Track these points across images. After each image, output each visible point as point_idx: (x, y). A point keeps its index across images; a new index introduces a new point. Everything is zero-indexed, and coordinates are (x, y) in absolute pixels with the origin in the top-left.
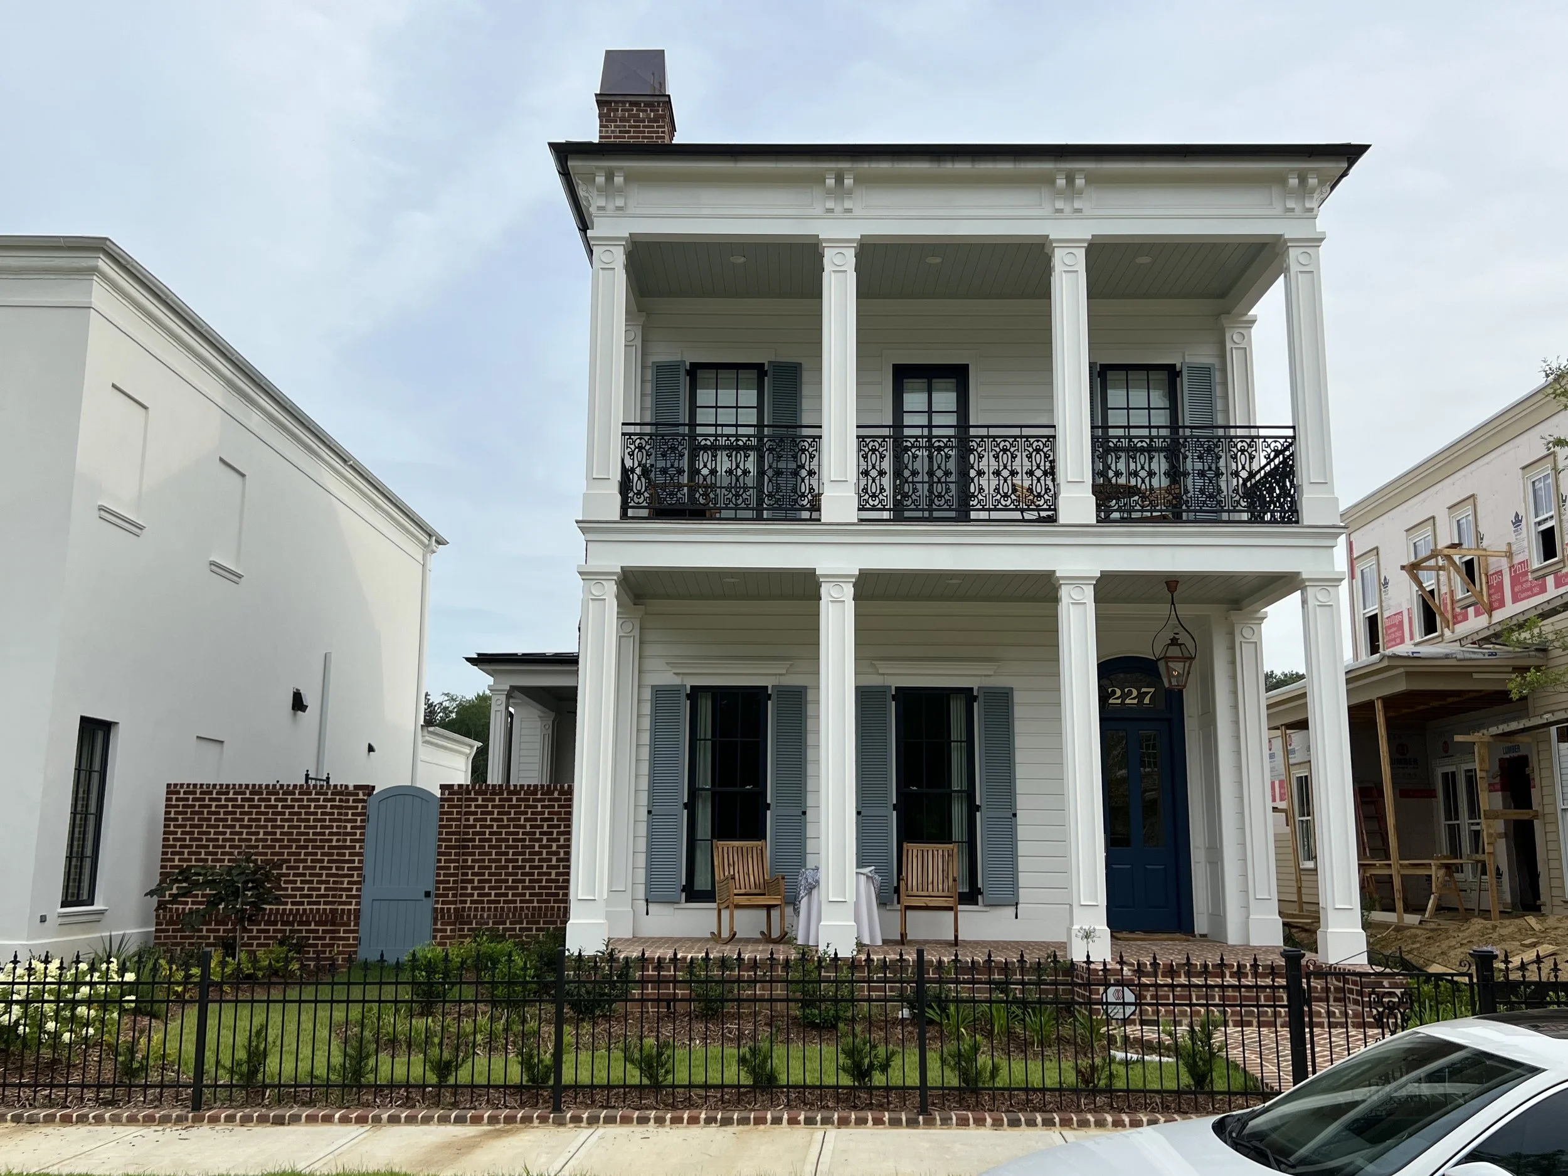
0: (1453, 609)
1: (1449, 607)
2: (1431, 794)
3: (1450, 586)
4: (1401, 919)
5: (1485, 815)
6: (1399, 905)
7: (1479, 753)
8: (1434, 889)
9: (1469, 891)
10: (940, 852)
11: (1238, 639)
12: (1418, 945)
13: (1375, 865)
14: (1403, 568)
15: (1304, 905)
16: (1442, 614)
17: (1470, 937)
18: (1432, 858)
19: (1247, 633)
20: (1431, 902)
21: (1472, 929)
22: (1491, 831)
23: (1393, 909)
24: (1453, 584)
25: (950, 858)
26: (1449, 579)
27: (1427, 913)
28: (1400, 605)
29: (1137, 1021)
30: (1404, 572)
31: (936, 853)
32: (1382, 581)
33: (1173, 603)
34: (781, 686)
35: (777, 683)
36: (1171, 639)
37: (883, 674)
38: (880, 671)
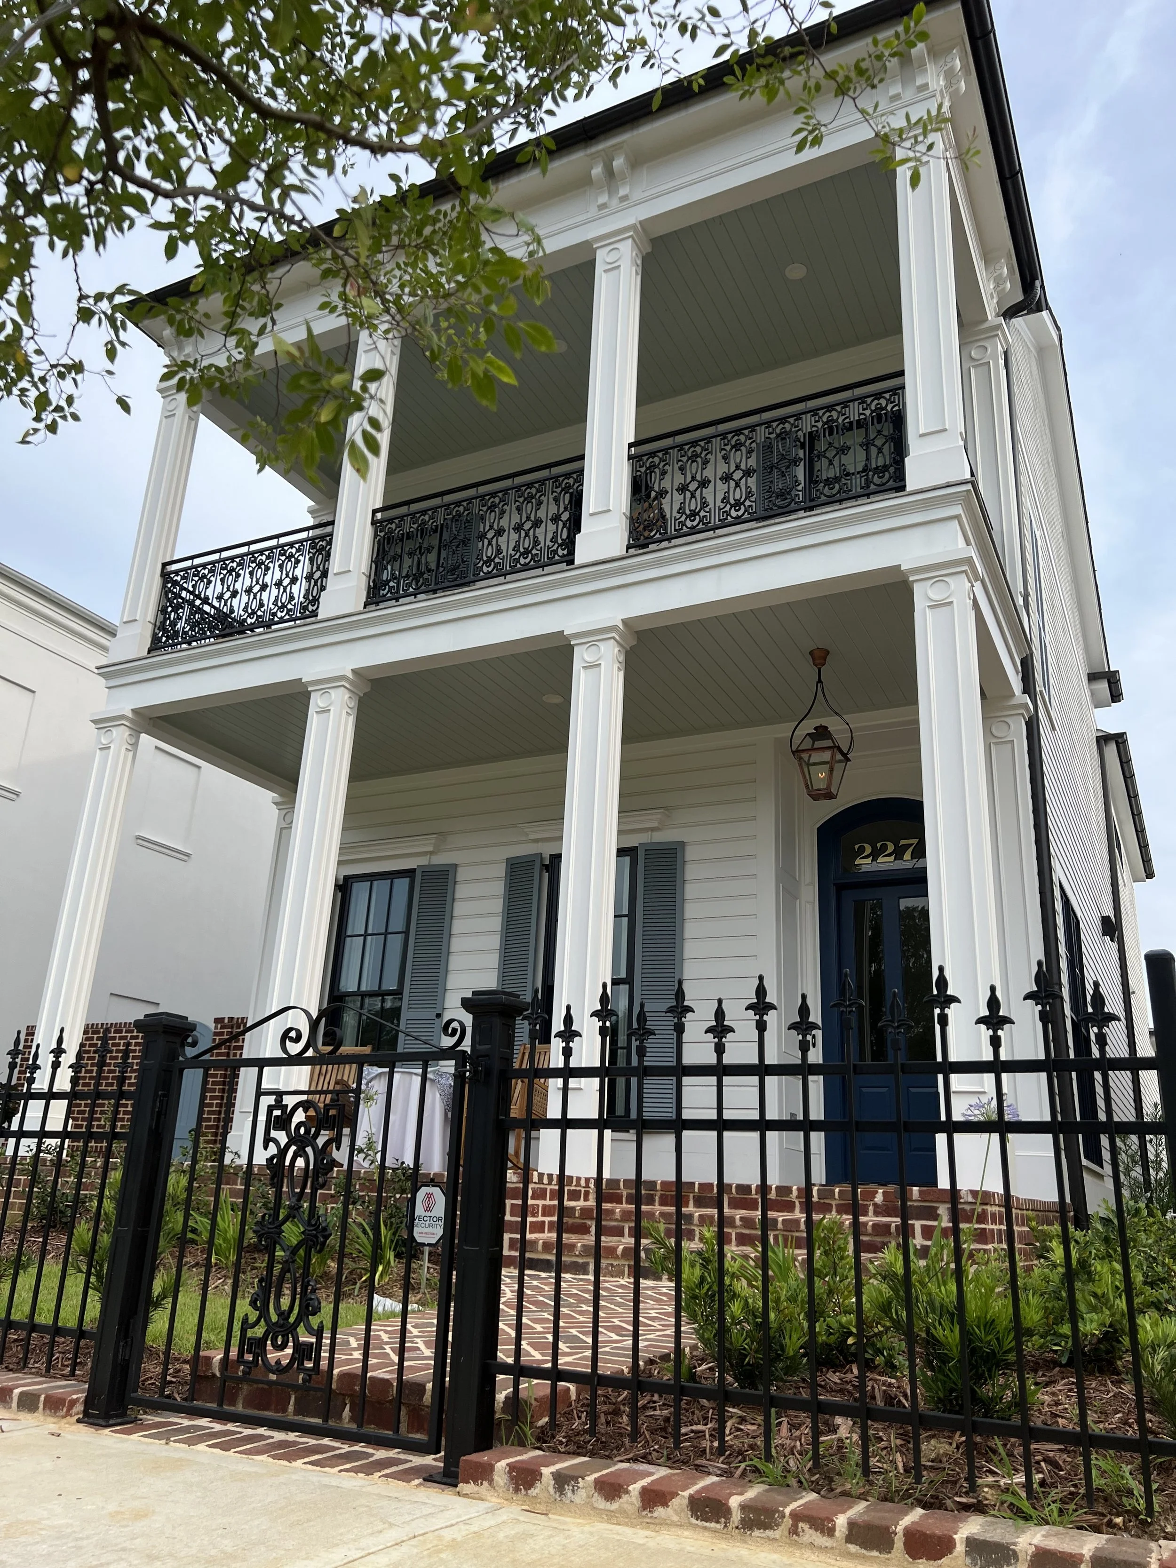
33: (820, 681)
34: (429, 865)
35: (426, 863)
36: (815, 729)
37: (536, 841)
38: (531, 837)
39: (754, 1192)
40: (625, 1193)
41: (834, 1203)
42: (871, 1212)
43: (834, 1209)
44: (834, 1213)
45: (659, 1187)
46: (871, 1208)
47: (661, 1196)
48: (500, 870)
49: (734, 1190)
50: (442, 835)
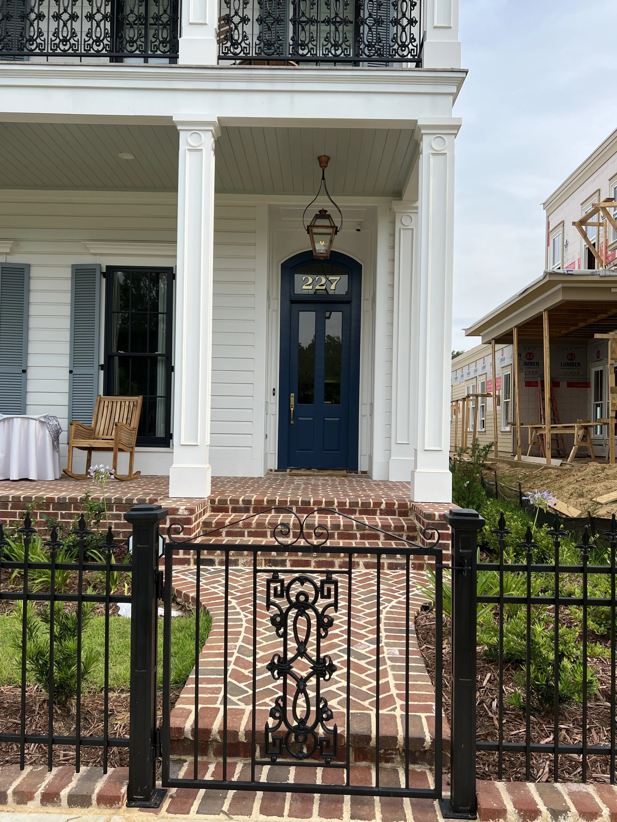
0: (606, 253)
1: (604, 252)
2: (587, 385)
3: (606, 237)
4: (548, 462)
5: (611, 390)
6: (548, 453)
7: (611, 346)
8: (575, 443)
9: (604, 445)
10: (127, 403)
11: (398, 226)
12: (549, 481)
13: (541, 428)
14: (574, 223)
15: (499, 453)
16: (598, 257)
17: (584, 476)
18: (575, 422)
19: (406, 221)
20: (572, 451)
21: (588, 469)
22: (614, 402)
23: (542, 455)
24: (607, 235)
25: (135, 408)
26: (606, 232)
27: (569, 458)
28: (574, 257)
29: (192, 561)
30: (574, 227)
31: (123, 403)
32: (565, 244)
33: (323, 178)
34: (6, 263)
35: (4, 261)
36: (320, 211)
37: (95, 254)
38: (92, 251)
39: (312, 504)
40: (230, 507)
41: (357, 509)
42: (378, 514)
43: (358, 512)
44: (357, 514)
45: (253, 503)
46: (378, 511)
47: (254, 508)
48: (68, 273)
49: (300, 504)
50: (16, 241)
